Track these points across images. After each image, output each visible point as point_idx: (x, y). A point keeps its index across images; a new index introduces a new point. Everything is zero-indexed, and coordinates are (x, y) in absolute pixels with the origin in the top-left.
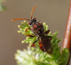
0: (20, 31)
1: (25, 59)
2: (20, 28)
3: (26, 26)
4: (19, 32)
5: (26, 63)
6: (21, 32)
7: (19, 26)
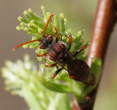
0: (21, 26)
1: (21, 78)
2: (21, 22)
3: (31, 19)
4: (18, 28)
5: (21, 85)
6: (22, 28)
7: (19, 18)
